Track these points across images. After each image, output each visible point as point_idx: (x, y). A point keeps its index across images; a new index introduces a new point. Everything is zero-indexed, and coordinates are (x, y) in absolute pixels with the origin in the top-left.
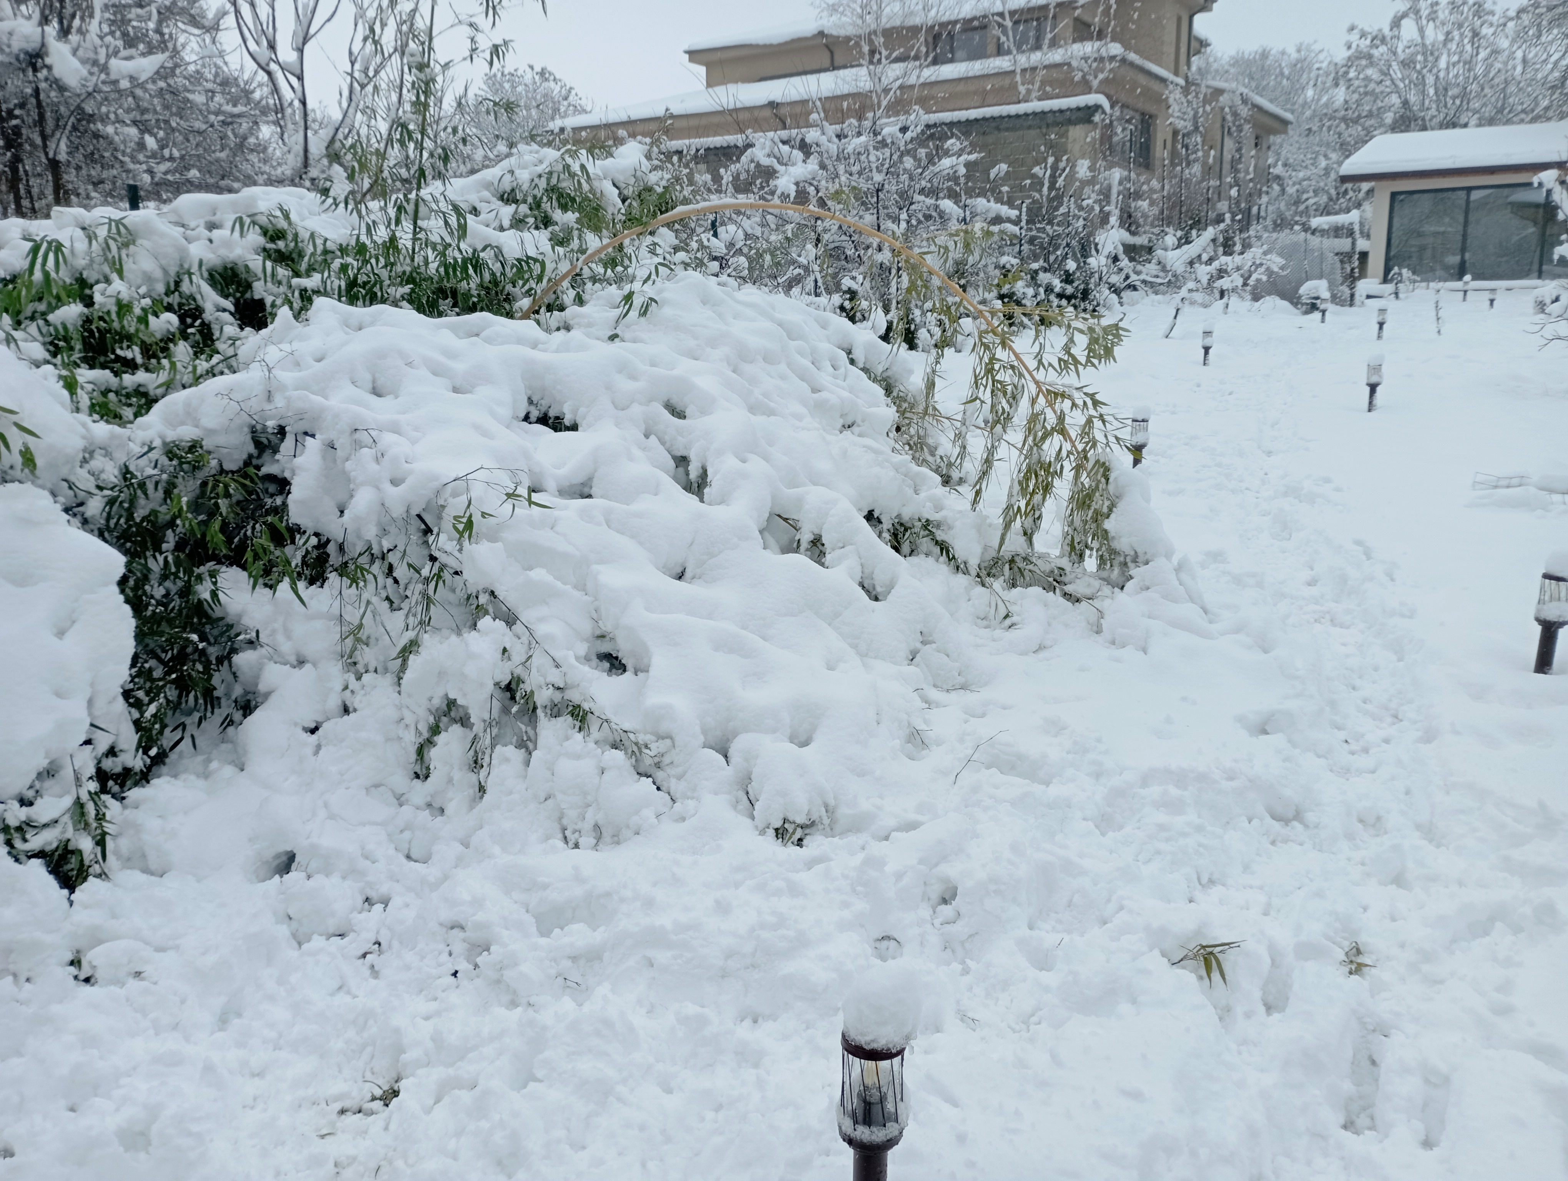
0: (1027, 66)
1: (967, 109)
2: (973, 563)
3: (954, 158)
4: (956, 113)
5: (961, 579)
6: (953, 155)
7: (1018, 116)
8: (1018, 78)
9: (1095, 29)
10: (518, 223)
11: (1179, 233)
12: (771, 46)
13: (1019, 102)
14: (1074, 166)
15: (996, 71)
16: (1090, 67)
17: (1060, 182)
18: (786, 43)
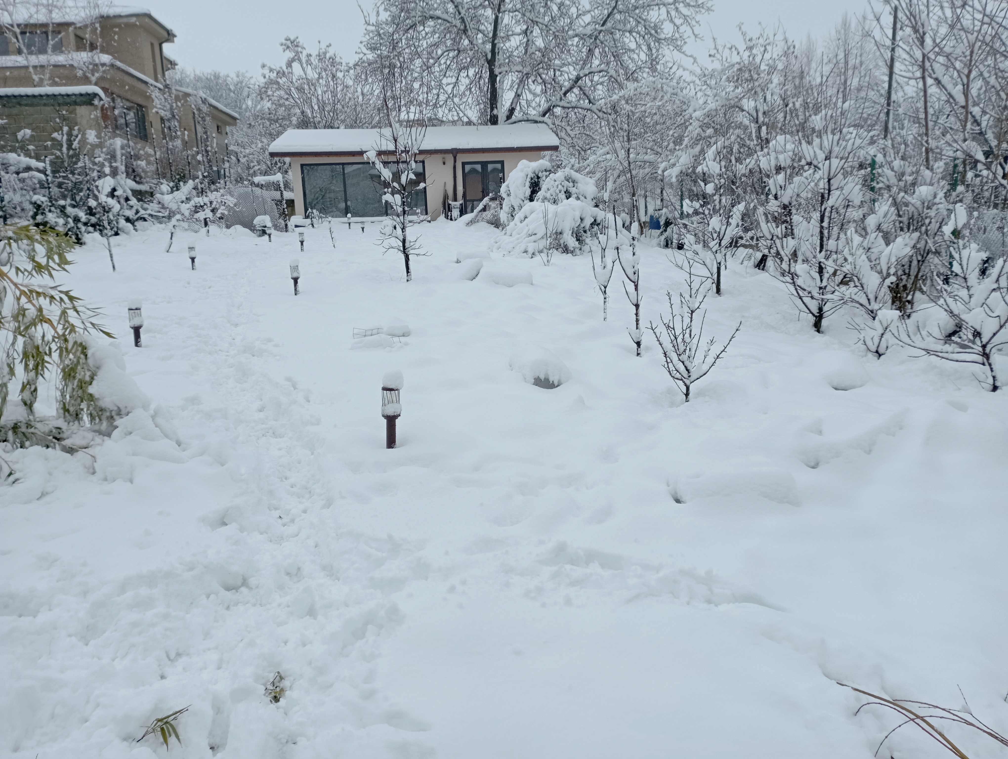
0: (37, 63)
8: (32, 71)
9: (87, 43)
11: (172, 184)
13: (34, 86)
14: (84, 134)
16: (88, 68)
17: (75, 144)
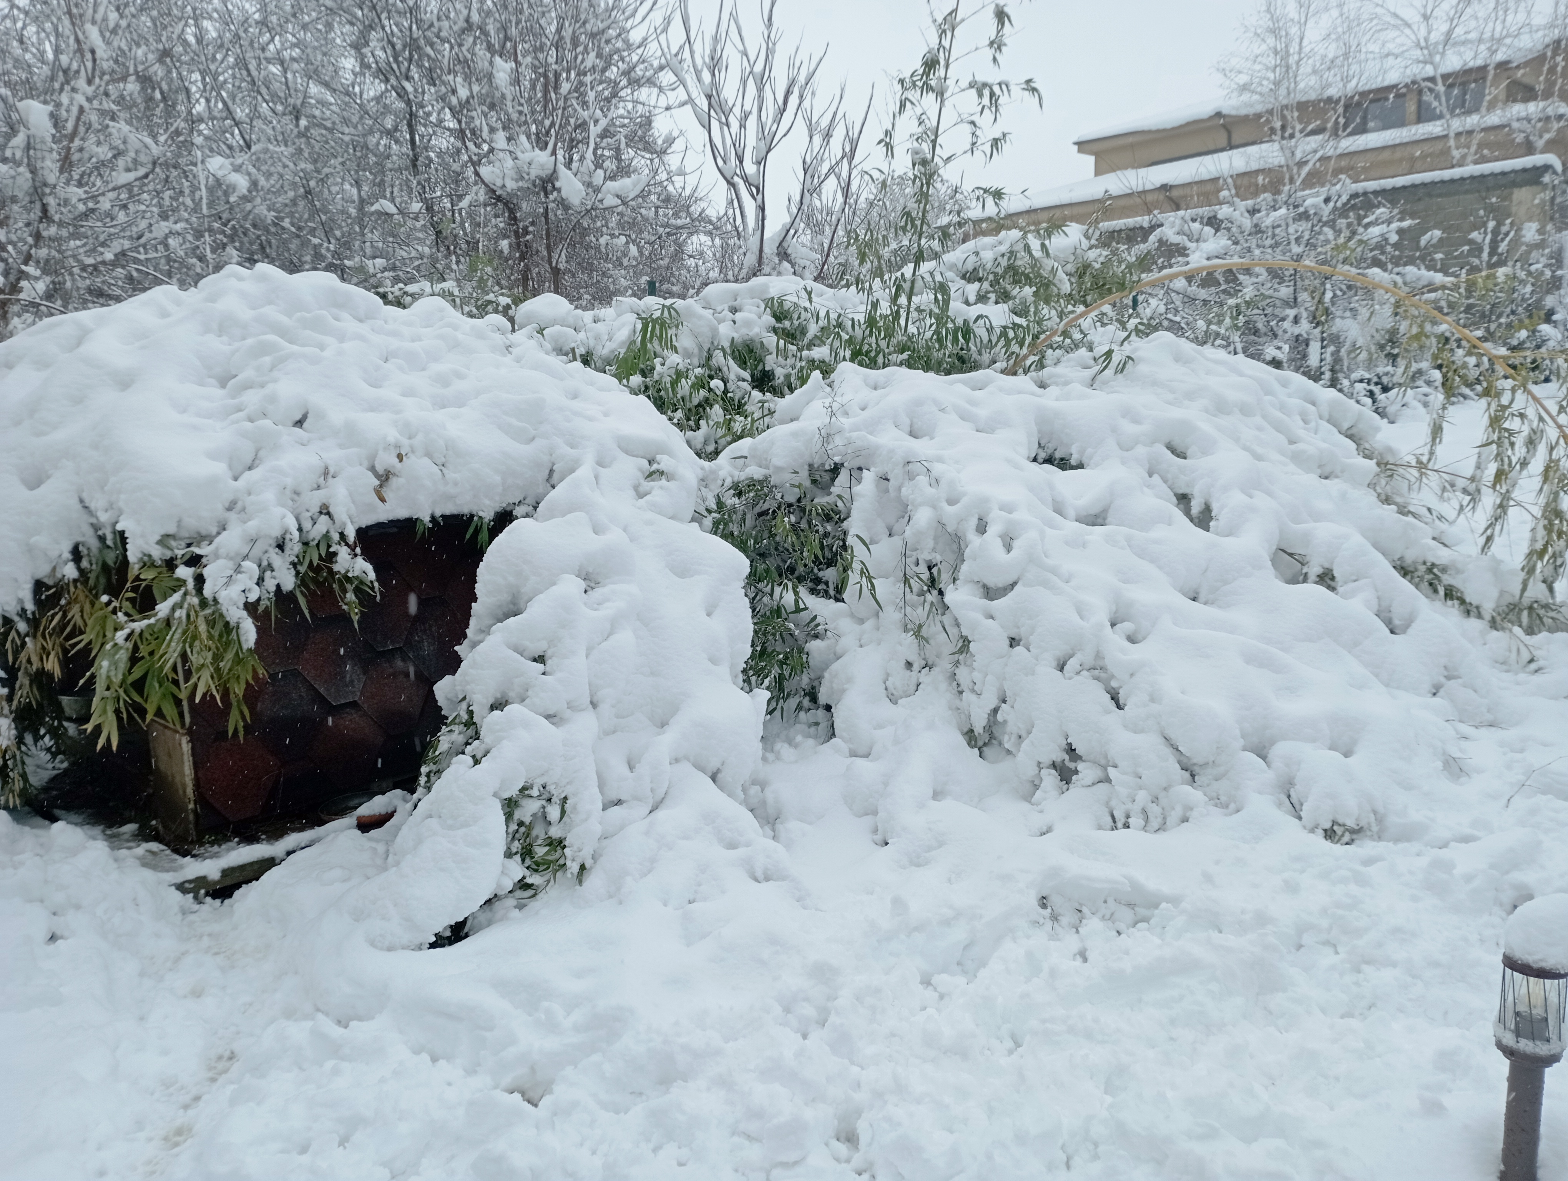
0: (1461, 129)
1: (1393, 177)
2: (1488, 608)
3: (1385, 226)
4: (1382, 182)
5: (1474, 624)
6: (1383, 223)
7: (1452, 181)
8: (1452, 143)
9: (1540, 87)
10: (982, 298)
12: (1164, 130)
13: (1453, 167)
14: (1519, 230)
15: (1426, 136)
16: (1534, 127)
17: (1503, 247)
18: (1181, 127)
